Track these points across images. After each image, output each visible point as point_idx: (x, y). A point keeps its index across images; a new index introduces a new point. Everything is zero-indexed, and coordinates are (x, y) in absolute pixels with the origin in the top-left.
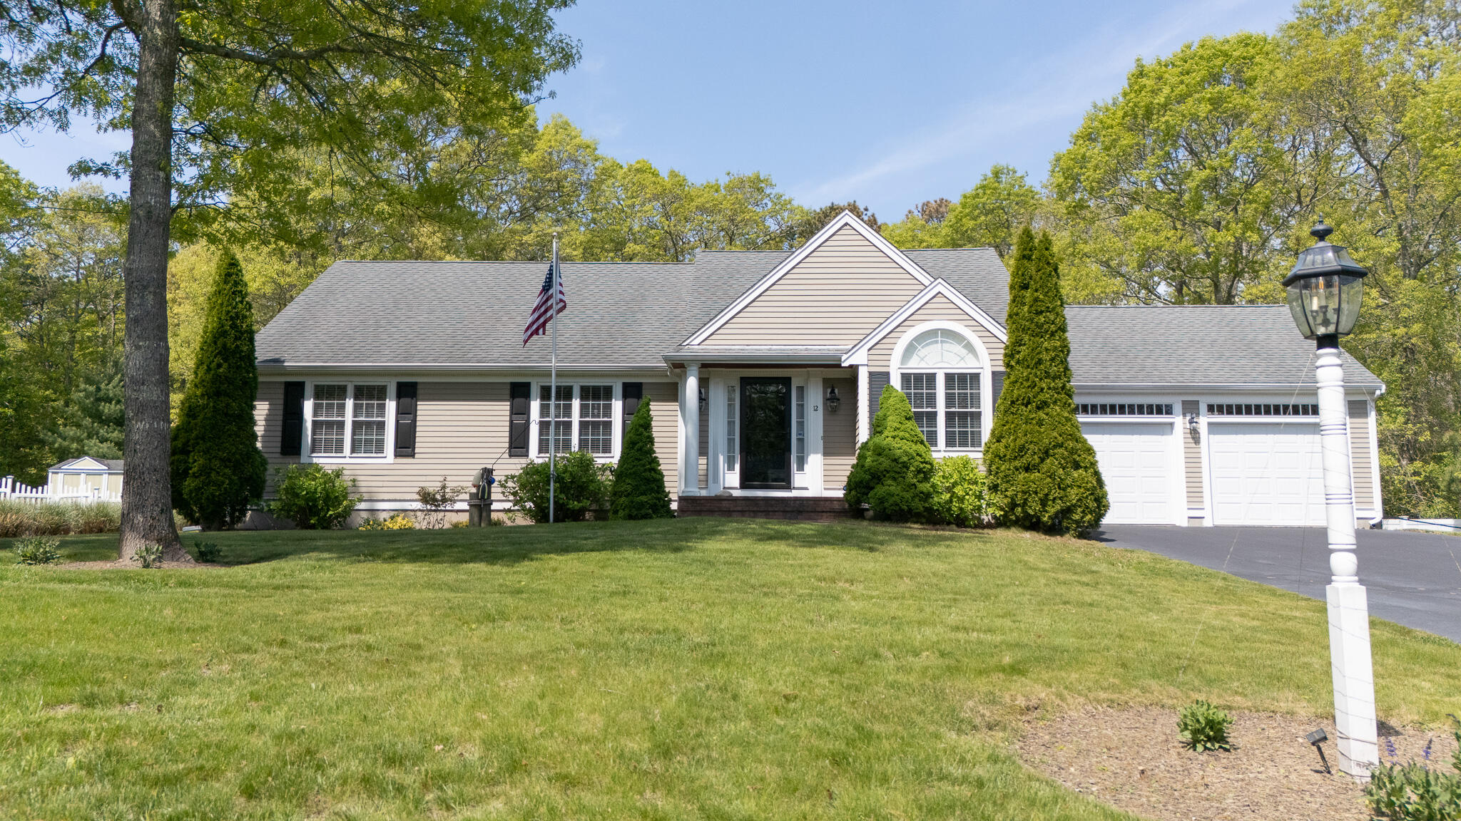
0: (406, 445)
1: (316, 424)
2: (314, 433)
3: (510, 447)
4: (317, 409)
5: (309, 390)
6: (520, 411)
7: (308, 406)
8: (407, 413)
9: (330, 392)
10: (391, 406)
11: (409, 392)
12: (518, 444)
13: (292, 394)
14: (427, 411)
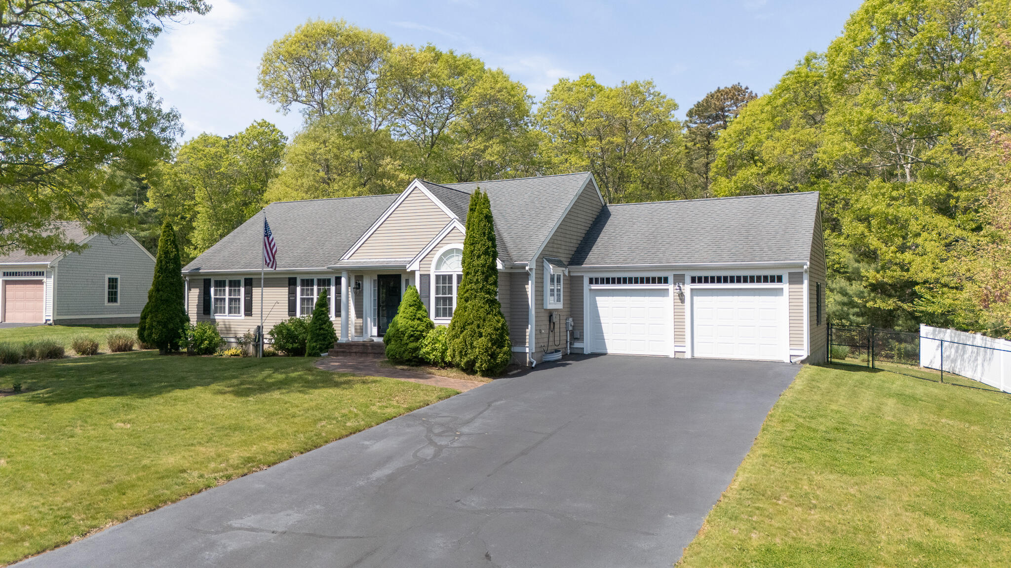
0: (249, 311)
1: (216, 300)
2: (215, 304)
3: (289, 311)
4: (216, 291)
5: (212, 283)
6: (292, 293)
7: (212, 290)
8: (249, 294)
9: (220, 284)
10: (242, 290)
11: (250, 283)
12: (292, 310)
13: (206, 285)
14: (256, 292)
